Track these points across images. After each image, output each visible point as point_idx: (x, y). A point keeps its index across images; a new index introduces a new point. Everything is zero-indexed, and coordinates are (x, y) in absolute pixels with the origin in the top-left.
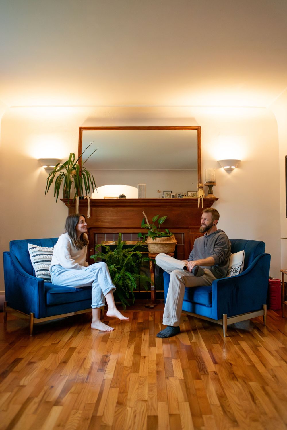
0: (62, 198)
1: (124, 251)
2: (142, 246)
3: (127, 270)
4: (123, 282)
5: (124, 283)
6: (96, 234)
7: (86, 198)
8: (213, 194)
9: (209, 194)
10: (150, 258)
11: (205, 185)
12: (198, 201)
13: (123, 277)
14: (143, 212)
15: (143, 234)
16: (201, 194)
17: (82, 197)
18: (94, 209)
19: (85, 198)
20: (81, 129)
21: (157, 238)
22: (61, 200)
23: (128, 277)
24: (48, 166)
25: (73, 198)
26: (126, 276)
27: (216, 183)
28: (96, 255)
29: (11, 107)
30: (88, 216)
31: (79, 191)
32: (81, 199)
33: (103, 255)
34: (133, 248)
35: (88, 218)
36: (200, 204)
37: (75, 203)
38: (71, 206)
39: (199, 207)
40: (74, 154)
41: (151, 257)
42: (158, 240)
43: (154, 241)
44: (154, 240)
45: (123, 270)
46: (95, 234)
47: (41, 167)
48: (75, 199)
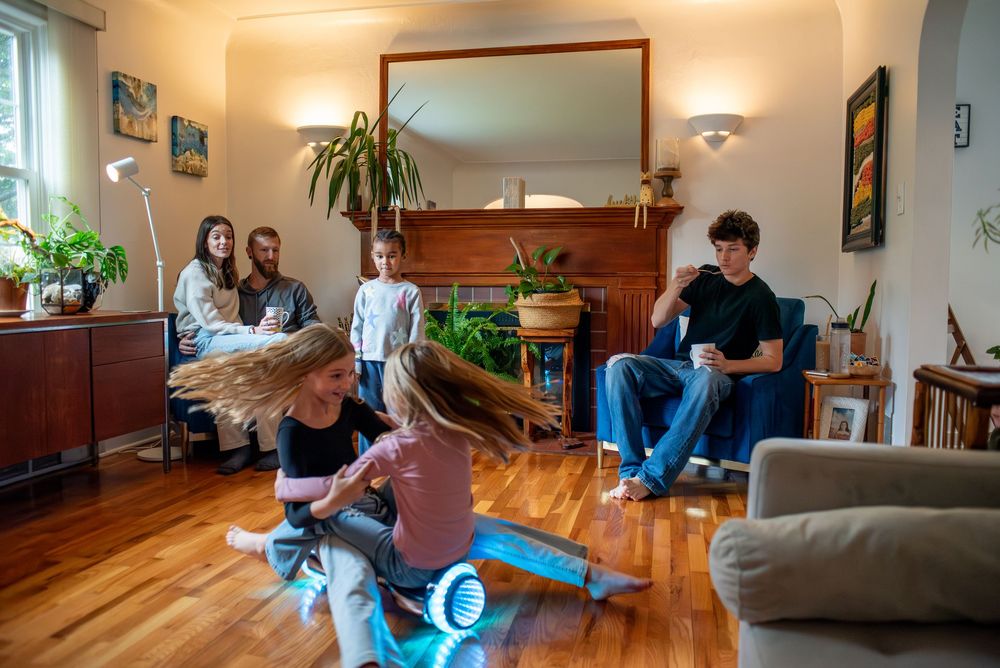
0: (345, 210)
2: (508, 313)
7: (393, 210)
8: (674, 197)
9: (664, 196)
10: (522, 339)
11: (655, 177)
12: (634, 213)
14: (512, 240)
16: (645, 197)
17: (384, 207)
18: (411, 233)
19: (390, 209)
20: (386, 60)
21: (534, 295)
22: (343, 214)
24: (318, 142)
25: (367, 210)
27: (681, 171)
29: (239, 19)
32: (383, 210)
34: (489, 318)
36: (639, 220)
37: (370, 220)
38: (365, 226)
39: (636, 225)
40: (364, 113)
41: (525, 337)
42: (537, 299)
43: (528, 301)
44: (528, 298)
47: (306, 145)
48: (370, 212)
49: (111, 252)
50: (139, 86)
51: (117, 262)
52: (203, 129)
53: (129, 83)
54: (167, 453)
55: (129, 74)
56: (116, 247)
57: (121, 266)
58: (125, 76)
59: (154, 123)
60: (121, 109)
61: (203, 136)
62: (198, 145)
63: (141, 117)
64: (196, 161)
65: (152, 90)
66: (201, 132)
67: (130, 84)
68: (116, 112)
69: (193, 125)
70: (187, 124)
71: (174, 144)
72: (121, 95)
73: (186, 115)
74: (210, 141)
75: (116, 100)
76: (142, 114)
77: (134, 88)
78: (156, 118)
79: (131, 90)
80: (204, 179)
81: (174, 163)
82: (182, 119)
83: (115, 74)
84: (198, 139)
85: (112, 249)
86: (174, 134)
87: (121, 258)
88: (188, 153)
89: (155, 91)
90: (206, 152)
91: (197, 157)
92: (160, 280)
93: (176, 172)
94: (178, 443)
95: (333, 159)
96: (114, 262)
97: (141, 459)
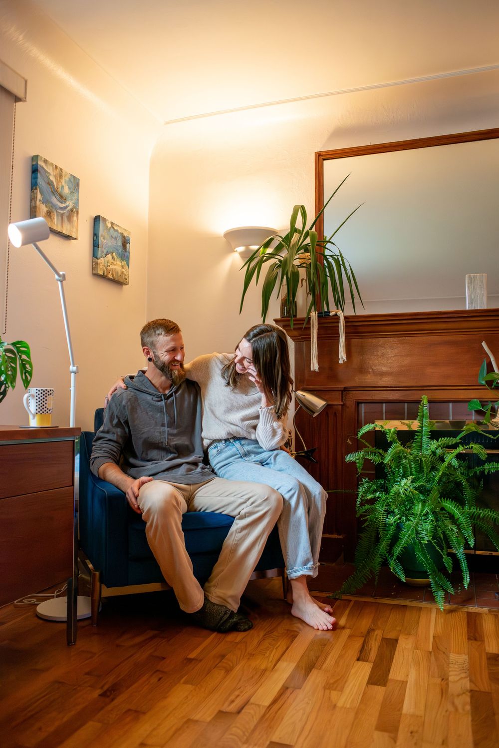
0: (279, 317)
1: (434, 444)
2: (482, 433)
3: (444, 495)
4: (435, 528)
5: (436, 530)
6: (362, 403)
7: (336, 315)
13: (434, 513)
14: (484, 344)
15: (483, 403)
17: (325, 312)
18: (355, 341)
19: (331, 314)
20: (321, 158)
22: (277, 321)
23: (449, 513)
24: (247, 246)
25: (305, 316)
26: (443, 509)
28: (361, 454)
29: (166, 123)
30: (340, 357)
31: (318, 301)
32: (324, 317)
33: (380, 454)
34: (458, 438)
35: (341, 362)
37: (309, 328)
38: (300, 336)
40: (303, 207)
45: (435, 494)
46: (358, 403)
47: (233, 251)
48: (309, 319)
49: (11, 347)
50: (61, 176)
51: (18, 362)
52: (126, 234)
53: (50, 170)
54: (72, 607)
55: (50, 160)
56: (19, 342)
57: (23, 366)
58: (46, 161)
59: (75, 218)
60: (39, 196)
61: (125, 242)
62: (121, 249)
63: (61, 208)
64: (117, 266)
65: (75, 184)
66: (124, 237)
67: (52, 173)
68: (33, 199)
69: (116, 228)
70: (109, 225)
71: (95, 245)
72: (40, 181)
73: (109, 216)
74: (132, 248)
75: (34, 185)
76: (62, 205)
77: (55, 176)
78: (77, 212)
79: (52, 178)
80: (124, 286)
81: (95, 265)
82: (105, 220)
83: (35, 158)
84: (120, 243)
85: (14, 344)
86: (95, 235)
87: (24, 357)
88: (109, 256)
89: (78, 185)
90: (128, 258)
91: (119, 262)
92: (72, 389)
93: (96, 275)
94: (89, 593)
95: (263, 264)
96: (13, 360)
97: (39, 617)
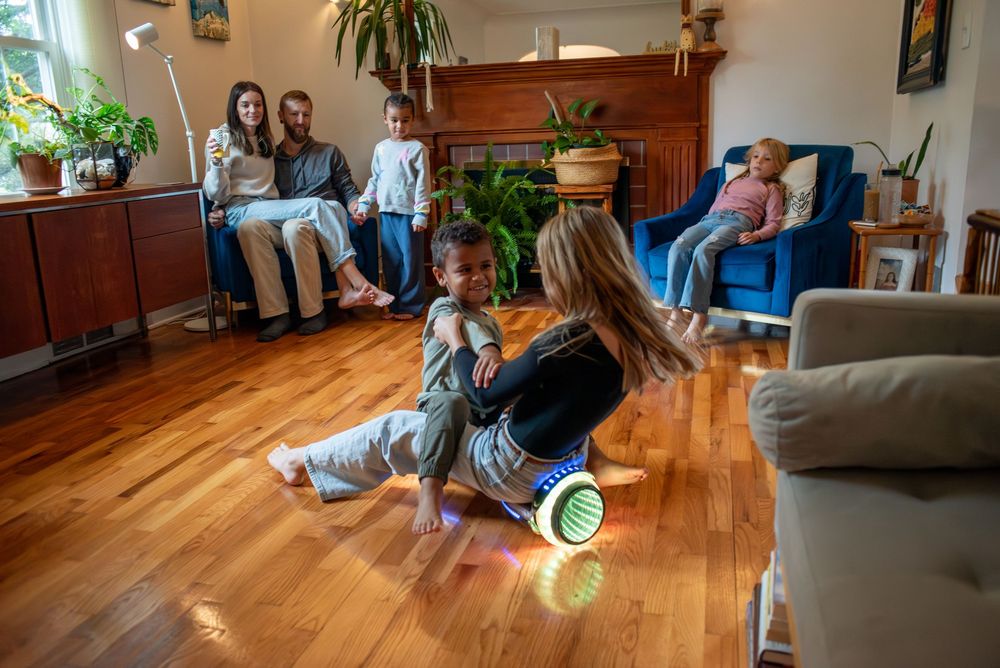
0: (374, 69)
2: (546, 172)
6: (452, 146)
7: (423, 67)
8: (716, 41)
9: (706, 40)
10: (560, 196)
11: (697, 20)
12: (674, 60)
14: (546, 93)
16: (686, 41)
19: (420, 66)
21: (571, 151)
22: (372, 73)
23: (503, 237)
25: (396, 68)
27: (725, 11)
28: (443, 192)
30: (427, 105)
32: (412, 68)
34: (525, 176)
35: (429, 110)
36: (679, 67)
37: (400, 79)
39: (676, 73)
41: (562, 194)
42: (574, 154)
43: (564, 157)
44: (564, 154)
45: (493, 222)
48: (400, 71)
49: (140, 123)
51: (147, 135)
54: (212, 323)
56: (144, 119)
57: (151, 138)
62: (218, 7)
64: (217, 24)
71: (193, 7)
80: (227, 43)
81: (195, 27)
84: (216, 1)
85: (140, 120)
87: (150, 130)
88: (208, 16)
90: (227, 13)
91: (218, 20)
92: (191, 151)
93: (197, 37)
94: (222, 313)
95: (358, 16)
96: (143, 134)
97: (188, 330)
